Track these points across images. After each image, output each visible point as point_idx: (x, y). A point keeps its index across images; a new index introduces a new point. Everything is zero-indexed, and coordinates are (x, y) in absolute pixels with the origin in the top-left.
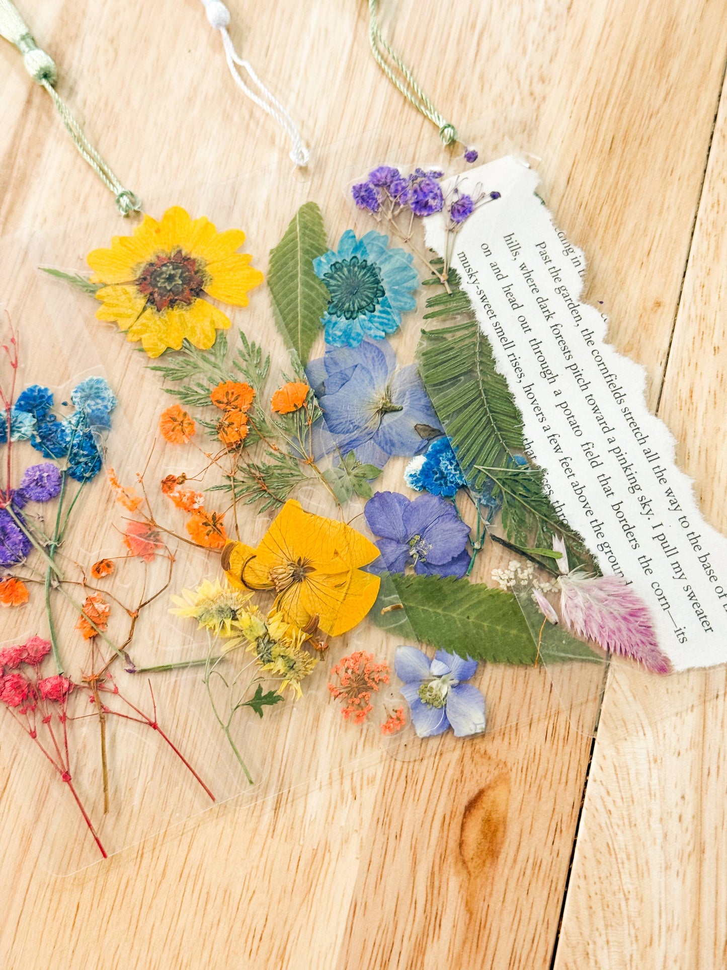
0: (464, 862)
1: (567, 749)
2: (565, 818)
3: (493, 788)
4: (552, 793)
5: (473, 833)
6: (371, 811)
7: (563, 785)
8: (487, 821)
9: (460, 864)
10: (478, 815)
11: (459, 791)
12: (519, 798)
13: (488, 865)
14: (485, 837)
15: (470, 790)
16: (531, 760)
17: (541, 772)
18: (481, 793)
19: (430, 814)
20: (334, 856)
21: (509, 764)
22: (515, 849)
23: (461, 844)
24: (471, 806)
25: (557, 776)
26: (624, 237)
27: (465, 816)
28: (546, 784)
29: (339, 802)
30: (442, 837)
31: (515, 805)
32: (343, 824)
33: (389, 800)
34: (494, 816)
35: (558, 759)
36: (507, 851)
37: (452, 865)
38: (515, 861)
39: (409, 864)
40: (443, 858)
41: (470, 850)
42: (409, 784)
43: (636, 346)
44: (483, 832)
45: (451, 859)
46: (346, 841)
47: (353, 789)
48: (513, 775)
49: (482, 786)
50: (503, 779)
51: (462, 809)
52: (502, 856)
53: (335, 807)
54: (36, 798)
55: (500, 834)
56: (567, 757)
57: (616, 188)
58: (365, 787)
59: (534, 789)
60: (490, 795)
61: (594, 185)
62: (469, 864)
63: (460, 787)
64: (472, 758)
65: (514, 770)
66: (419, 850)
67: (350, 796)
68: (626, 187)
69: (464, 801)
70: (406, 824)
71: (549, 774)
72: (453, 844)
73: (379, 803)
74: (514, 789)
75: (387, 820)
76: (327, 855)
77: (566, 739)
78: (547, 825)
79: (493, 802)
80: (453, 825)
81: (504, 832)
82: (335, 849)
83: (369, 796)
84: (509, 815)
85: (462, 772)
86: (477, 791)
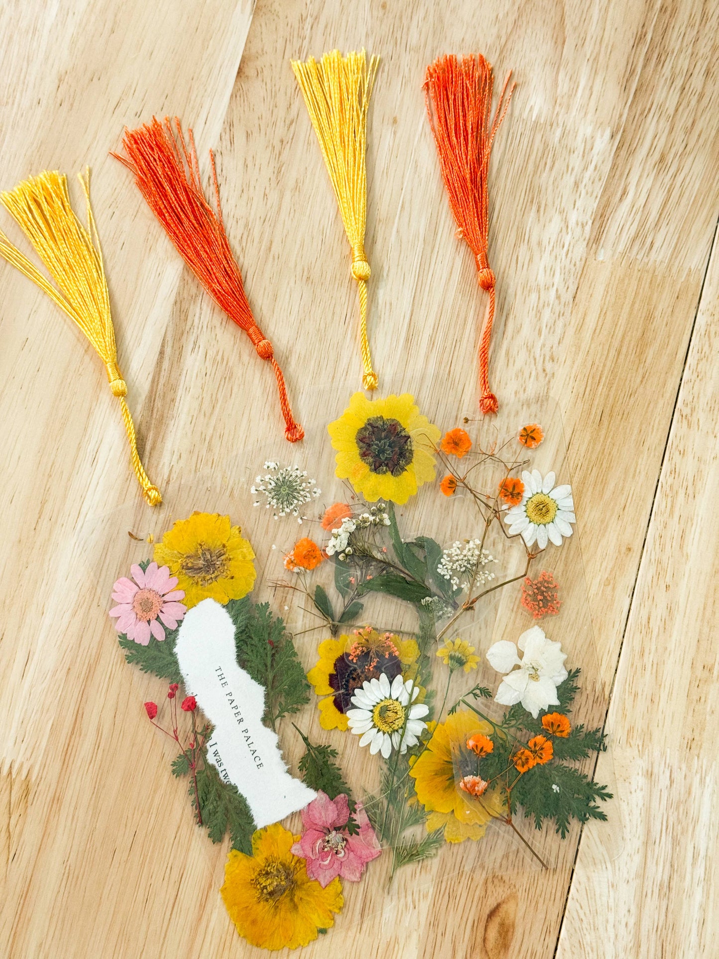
0: (486, 952)
1: (556, 877)
2: (553, 924)
3: (507, 903)
4: (545, 907)
5: (493, 933)
6: (425, 916)
7: (552, 902)
8: (502, 925)
9: (484, 953)
10: (497, 920)
11: (484, 904)
12: (523, 911)
13: (502, 954)
14: (501, 935)
15: (491, 903)
16: (532, 883)
17: (538, 892)
18: (498, 906)
19: (465, 919)
20: (401, 946)
21: (517, 887)
22: (520, 943)
23: (485, 940)
24: (492, 914)
25: (548, 896)
26: (608, 494)
27: (487, 921)
28: (541, 900)
29: (404, 909)
30: (472, 935)
31: (520, 914)
32: (407, 925)
33: (438, 909)
34: (507, 922)
35: (549, 884)
36: (515, 945)
37: (479, 954)
38: (519, 952)
39: (450, 953)
40: (473, 948)
41: (491, 943)
42: (451, 899)
43: (612, 582)
44: (499, 932)
45: (478, 950)
46: (409, 937)
47: (414, 902)
48: (519, 894)
49: (499, 901)
50: (513, 896)
51: (485, 917)
52: (511, 948)
53: (402, 913)
54: (198, 904)
55: (510, 934)
56: (555, 882)
57: (603, 453)
58: (421, 901)
59: (533, 904)
60: (504, 907)
61: (587, 450)
62: (490, 953)
63: (484, 902)
64: (493, 882)
65: (520, 891)
66: (457, 944)
67: (412, 906)
68: (610, 454)
69: (487, 911)
70: (448, 926)
71: (543, 894)
72: (479, 940)
73: (431, 911)
74: (520, 904)
75: (436, 923)
76: (397, 945)
77: (555, 870)
78: (541, 928)
79: (506, 912)
80: (480, 927)
81: (513, 932)
82: (402, 941)
83: (424, 906)
84: (516, 921)
85: (486, 891)
86: (495, 905)
